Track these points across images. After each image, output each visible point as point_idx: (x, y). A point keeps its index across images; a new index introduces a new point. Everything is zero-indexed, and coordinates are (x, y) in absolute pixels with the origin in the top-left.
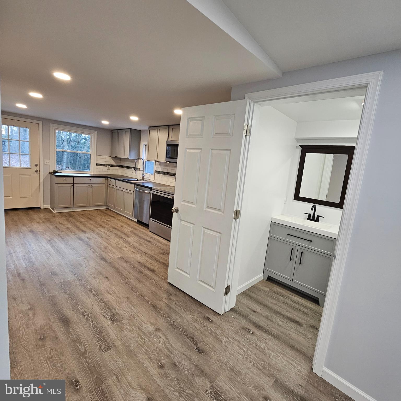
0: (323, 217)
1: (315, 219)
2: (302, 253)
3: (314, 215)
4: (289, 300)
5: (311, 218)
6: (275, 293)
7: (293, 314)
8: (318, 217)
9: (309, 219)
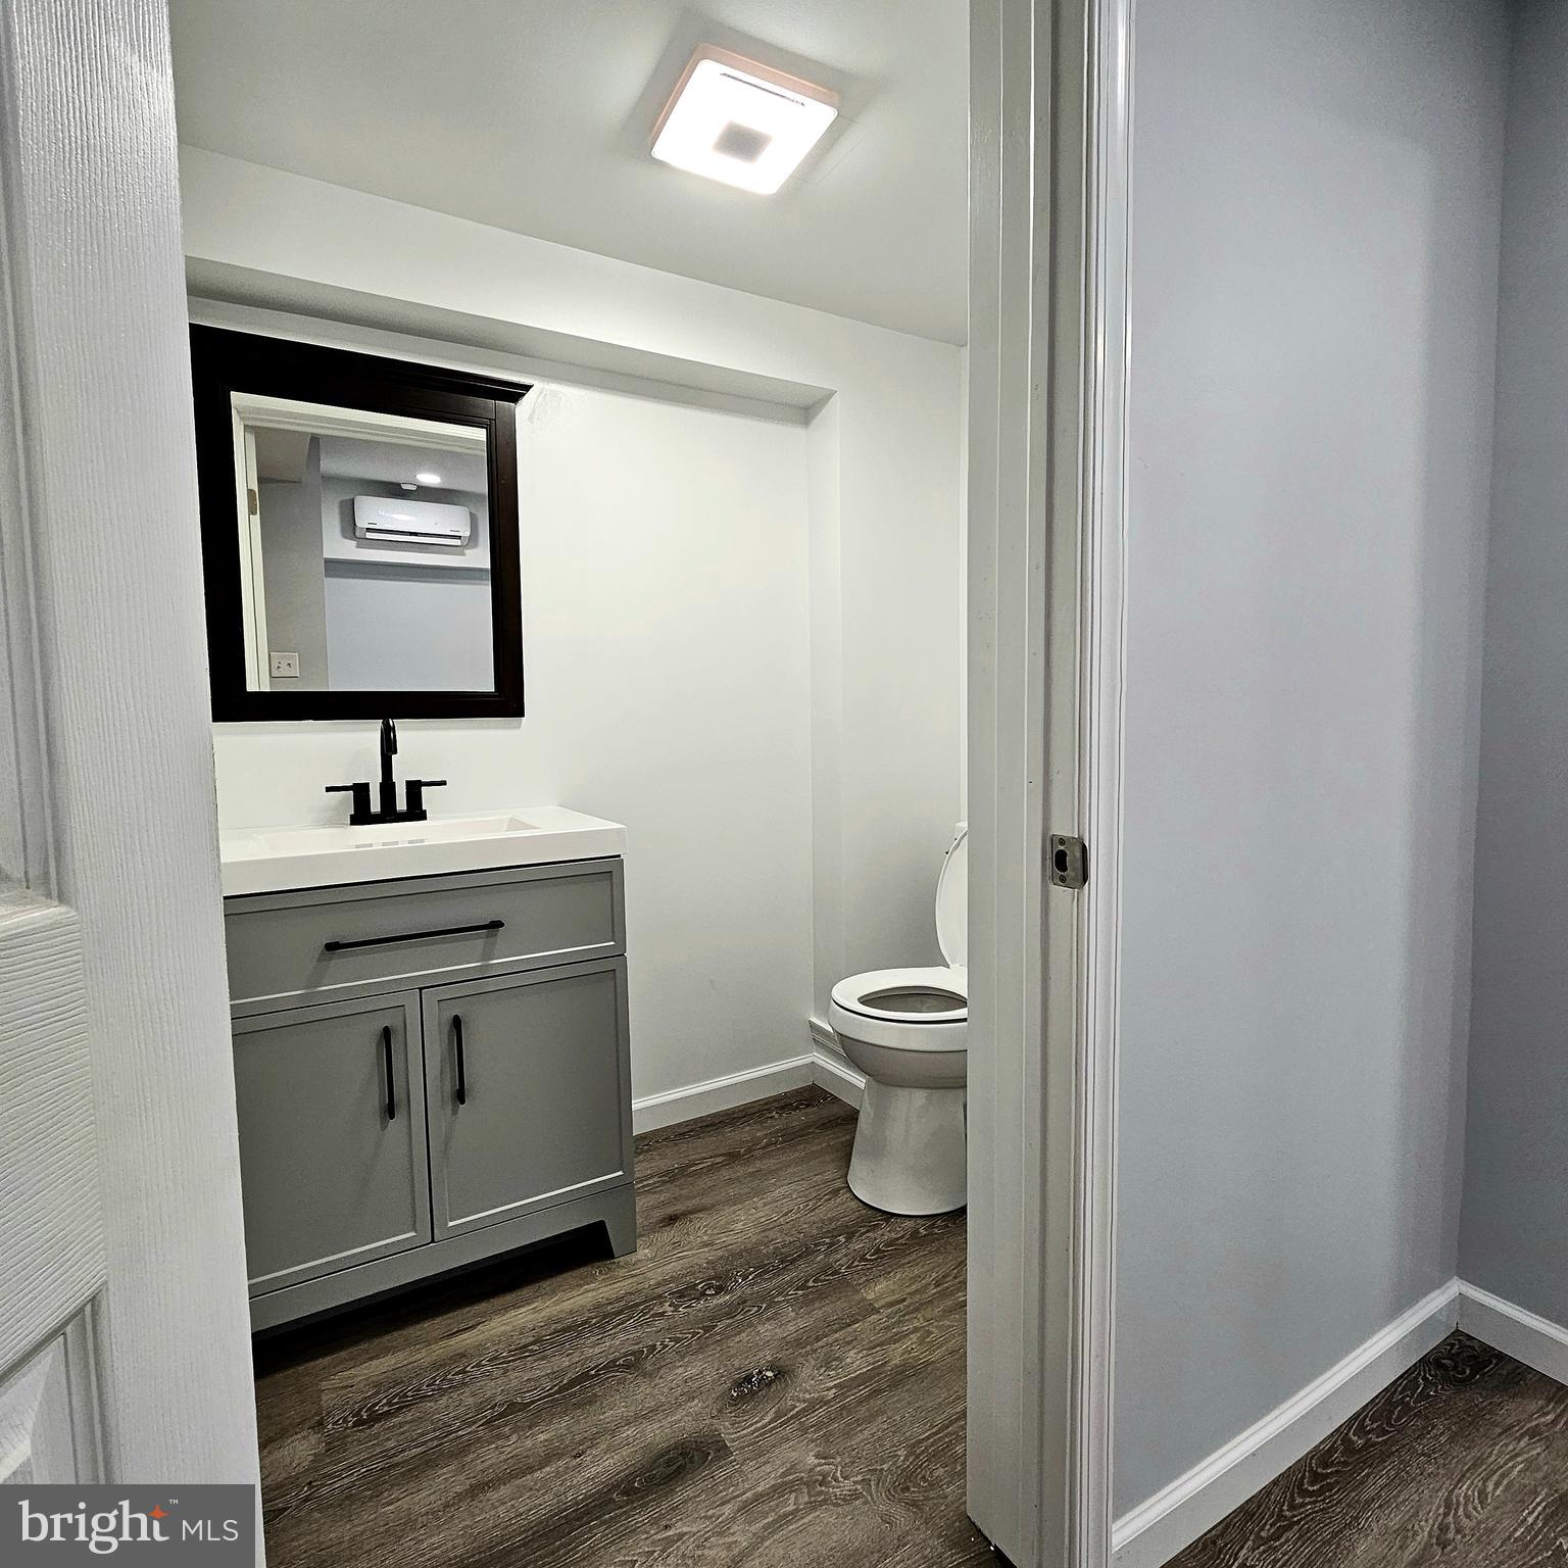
0: (443, 783)
1: (401, 804)
2: (457, 1022)
3: (387, 787)
4: (489, 1376)
5: (375, 806)
6: (375, 1418)
7: (613, 1433)
8: (414, 788)
9: (361, 816)
